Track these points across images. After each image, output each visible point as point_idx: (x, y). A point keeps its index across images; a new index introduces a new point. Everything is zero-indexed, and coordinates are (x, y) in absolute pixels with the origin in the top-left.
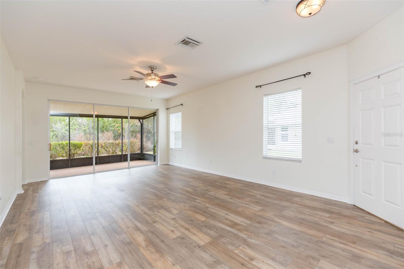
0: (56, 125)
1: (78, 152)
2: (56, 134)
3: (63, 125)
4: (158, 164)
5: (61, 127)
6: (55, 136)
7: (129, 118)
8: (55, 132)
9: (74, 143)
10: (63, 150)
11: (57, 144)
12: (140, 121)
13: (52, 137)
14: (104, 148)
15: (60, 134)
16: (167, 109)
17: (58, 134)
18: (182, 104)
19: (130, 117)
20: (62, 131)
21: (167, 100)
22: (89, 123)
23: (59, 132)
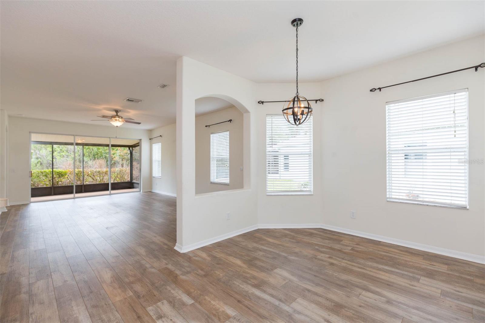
0: (41, 152)
1: (62, 180)
2: (40, 162)
3: (49, 152)
4: (141, 192)
5: (47, 153)
6: (39, 163)
7: (110, 146)
8: (39, 159)
9: (58, 171)
10: (46, 178)
11: (39, 172)
12: (129, 149)
13: (35, 164)
14: (91, 177)
15: (45, 162)
16: (150, 139)
17: (43, 162)
18: (161, 136)
19: (112, 145)
20: (48, 158)
21: (150, 131)
22: (79, 150)
23: (44, 160)
